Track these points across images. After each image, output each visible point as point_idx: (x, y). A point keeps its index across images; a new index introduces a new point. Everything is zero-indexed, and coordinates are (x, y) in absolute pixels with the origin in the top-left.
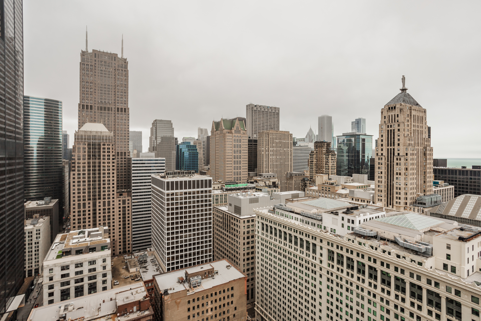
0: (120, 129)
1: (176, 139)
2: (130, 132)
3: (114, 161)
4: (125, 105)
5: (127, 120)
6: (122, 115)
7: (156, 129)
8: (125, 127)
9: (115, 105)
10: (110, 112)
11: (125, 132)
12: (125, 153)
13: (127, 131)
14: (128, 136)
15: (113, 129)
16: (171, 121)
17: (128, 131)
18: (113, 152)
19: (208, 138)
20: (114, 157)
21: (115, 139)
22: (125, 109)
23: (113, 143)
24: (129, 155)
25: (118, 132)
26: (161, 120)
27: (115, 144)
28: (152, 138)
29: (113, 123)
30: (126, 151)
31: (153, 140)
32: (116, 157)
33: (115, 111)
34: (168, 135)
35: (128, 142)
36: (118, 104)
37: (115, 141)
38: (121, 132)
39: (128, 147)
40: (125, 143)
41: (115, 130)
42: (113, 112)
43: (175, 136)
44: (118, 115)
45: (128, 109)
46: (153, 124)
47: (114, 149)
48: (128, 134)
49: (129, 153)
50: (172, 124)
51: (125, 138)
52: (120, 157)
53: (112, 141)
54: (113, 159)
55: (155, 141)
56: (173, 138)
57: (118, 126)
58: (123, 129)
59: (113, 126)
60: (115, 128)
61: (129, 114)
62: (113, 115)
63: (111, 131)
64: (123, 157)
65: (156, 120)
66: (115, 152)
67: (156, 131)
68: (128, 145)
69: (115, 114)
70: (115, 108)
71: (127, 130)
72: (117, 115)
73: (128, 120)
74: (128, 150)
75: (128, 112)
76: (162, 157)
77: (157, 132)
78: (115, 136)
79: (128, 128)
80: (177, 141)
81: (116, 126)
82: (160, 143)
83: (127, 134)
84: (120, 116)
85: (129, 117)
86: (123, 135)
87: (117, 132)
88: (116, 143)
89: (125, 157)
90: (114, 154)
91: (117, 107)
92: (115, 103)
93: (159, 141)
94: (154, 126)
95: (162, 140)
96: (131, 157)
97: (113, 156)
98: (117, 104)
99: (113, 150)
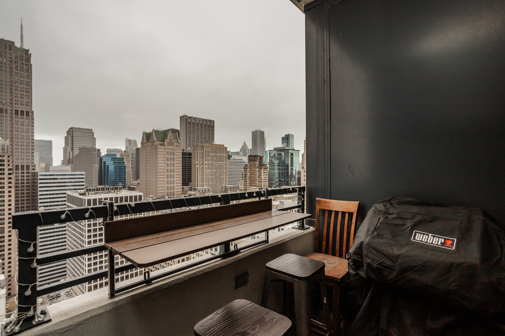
0: (20, 137)
1: (99, 150)
2: (35, 141)
3: (10, 176)
4: (27, 107)
5: (30, 126)
6: (22, 120)
7: (72, 139)
8: (28, 134)
9: (12, 106)
10: (4, 114)
11: (28, 141)
12: (28, 167)
13: (30, 140)
14: (33, 146)
15: (9, 136)
16: (92, 130)
17: (33, 139)
18: (9, 165)
19: (138, 150)
20: (11, 172)
21: (12, 148)
22: (28, 113)
23: (10, 154)
24: (33, 169)
25: (17, 140)
26: (79, 128)
27: (12, 155)
28: (67, 149)
29: (9, 129)
30: (30, 165)
31: (68, 151)
32: (15, 171)
33: (11, 113)
34: (88, 145)
35: (33, 153)
36: (17, 106)
37: (12, 152)
38: (22, 141)
39: (33, 159)
40: (28, 154)
41: (12, 138)
42: (9, 115)
43: (97, 147)
44: (17, 119)
45: (33, 112)
46: (68, 132)
47: (11, 161)
48: (33, 143)
49: (34, 166)
50: (93, 133)
51: (28, 148)
52: (20, 171)
53: (7, 151)
54: (10, 174)
55: (71, 153)
56: (95, 149)
57: (17, 133)
58: (25, 137)
59: (9, 133)
60: (12, 135)
61: (33, 119)
62: (9, 119)
63: (6, 138)
64: (25, 171)
65: (72, 128)
66: (13, 166)
67: (72, 141)
68: (33, 156)
69: (11, 117)
70: (12, 110)
71: (30, 138)
72: (14, 119)
73: (33, 126)
74: (33, 163)
75: (32, 116)
76: (81, 171)
77: (74, 142)
78: (12, 145)
79: (33, 136)
80: (100, 153)
81: (14, 133)
82: (77, 155)
83: (30, 142)
84: (20, 120)
85: (33, 123)
86: (25, 144)
87: (14, 140)
88: (14, 154)
89: (28, 171)
90: (11, 167)
91: (14, 109)
92: (11, 103)
93: (76, 152)
94: (70, 134)
95: (80, 151)
96: (37, 171)
97: (10, 170)
98: (14, 105)
99: (10, 163)
